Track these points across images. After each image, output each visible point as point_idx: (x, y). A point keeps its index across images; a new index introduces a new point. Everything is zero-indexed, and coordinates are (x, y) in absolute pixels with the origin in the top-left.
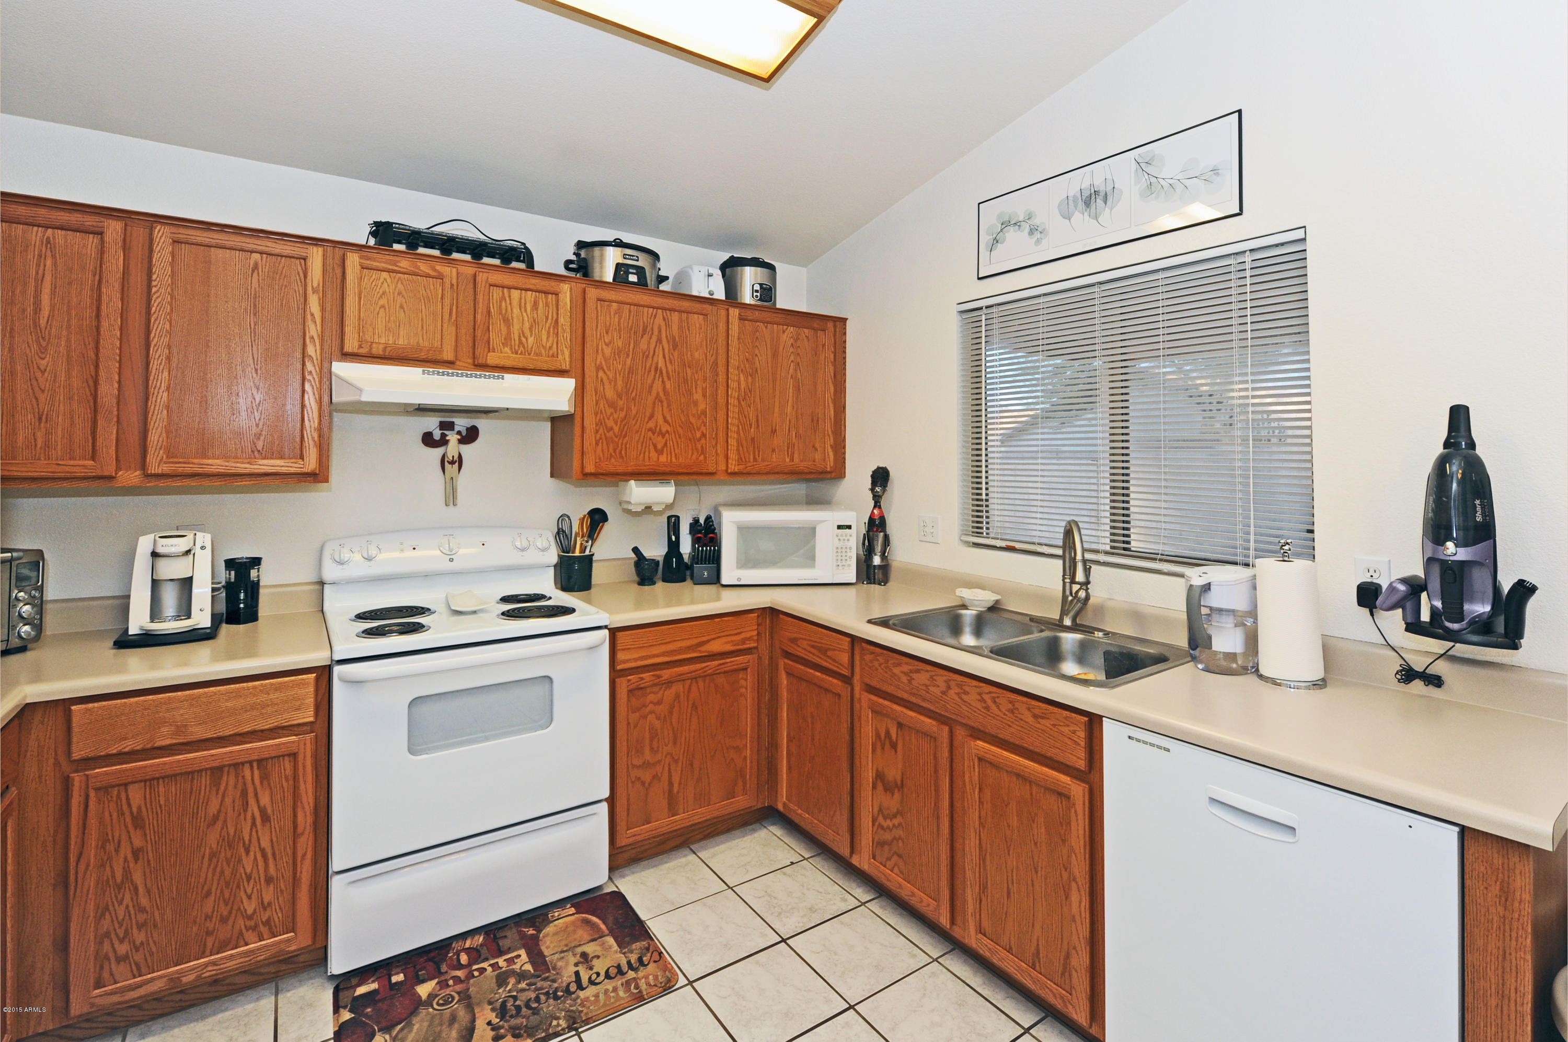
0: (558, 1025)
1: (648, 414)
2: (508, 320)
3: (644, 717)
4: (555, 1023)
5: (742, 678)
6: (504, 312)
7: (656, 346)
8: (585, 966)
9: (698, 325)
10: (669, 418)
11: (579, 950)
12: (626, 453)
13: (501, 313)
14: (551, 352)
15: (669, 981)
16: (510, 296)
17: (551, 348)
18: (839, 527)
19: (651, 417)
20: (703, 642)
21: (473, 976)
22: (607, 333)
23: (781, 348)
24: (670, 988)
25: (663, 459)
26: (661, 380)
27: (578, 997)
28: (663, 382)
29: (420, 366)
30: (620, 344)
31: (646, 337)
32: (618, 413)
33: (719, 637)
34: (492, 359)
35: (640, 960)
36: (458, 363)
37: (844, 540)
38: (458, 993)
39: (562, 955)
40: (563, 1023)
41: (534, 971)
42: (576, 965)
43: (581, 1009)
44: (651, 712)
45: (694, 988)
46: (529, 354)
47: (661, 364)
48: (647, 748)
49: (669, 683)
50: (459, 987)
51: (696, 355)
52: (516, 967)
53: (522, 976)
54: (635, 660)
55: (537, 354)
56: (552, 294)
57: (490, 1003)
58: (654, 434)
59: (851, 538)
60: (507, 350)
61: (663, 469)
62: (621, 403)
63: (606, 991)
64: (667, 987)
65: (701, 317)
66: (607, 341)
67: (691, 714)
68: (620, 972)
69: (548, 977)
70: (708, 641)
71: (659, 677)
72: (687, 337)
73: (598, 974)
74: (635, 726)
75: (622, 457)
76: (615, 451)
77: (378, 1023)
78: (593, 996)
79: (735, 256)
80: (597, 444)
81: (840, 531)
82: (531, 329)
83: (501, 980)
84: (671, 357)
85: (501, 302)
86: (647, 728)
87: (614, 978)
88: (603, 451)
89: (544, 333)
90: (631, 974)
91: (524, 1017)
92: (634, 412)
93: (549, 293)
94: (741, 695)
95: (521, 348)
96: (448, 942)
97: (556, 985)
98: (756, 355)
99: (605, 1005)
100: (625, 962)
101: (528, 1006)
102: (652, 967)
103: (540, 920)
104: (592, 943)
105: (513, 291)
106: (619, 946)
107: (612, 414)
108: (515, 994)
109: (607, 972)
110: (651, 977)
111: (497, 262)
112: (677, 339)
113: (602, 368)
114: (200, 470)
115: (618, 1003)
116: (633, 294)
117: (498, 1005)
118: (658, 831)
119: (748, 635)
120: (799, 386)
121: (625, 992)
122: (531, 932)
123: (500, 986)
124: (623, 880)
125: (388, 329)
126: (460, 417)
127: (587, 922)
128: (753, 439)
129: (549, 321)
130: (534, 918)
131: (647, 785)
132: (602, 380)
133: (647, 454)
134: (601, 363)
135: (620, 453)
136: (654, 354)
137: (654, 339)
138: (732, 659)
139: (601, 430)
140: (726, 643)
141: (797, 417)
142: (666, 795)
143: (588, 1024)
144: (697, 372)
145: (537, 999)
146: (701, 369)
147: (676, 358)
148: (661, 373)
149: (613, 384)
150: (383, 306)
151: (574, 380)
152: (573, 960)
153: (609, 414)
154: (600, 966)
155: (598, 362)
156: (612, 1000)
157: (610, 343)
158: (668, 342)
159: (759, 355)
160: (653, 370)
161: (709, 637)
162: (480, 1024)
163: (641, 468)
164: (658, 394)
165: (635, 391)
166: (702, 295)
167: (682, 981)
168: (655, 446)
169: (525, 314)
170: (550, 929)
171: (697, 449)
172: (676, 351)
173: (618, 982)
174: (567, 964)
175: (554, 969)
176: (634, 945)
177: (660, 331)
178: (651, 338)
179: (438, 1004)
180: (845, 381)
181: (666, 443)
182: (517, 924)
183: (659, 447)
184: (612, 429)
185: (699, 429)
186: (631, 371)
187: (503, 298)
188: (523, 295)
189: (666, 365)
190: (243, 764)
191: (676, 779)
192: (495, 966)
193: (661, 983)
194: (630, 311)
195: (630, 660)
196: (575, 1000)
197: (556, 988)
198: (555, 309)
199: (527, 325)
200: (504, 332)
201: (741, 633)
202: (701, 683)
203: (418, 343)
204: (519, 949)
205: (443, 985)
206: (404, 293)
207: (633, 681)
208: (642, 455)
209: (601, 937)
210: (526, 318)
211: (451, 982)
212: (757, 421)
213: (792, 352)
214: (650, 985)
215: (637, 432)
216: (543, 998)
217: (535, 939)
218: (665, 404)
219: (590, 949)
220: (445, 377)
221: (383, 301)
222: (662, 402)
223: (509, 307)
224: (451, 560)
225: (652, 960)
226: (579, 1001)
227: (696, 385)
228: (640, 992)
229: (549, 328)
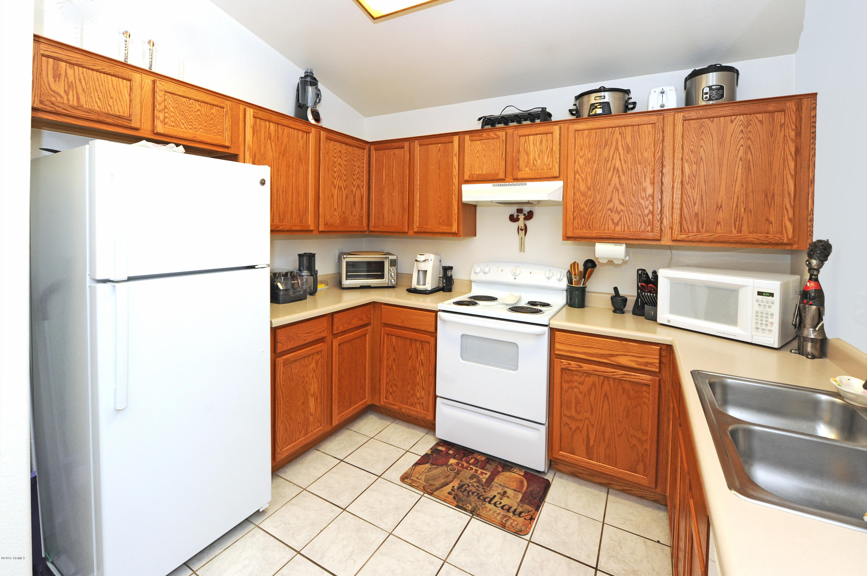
0: (468, 507)
1: (608, 199)
2: (528, 153)
3: (572, 388)
4: (468, 505)
5: (646, 391)
6: (526, 149)
7: (614, 153)
8: (500, 496)
9: (647, 133)
10: (623, 201)
11: (506, 489)
12: (592, 226)
13: (525, 150)
14: (549, 168)
15: (521, 531)
16: (529, 140)
17: (549, 164)
18: (760, 293)
19: (611, 201)
20: (613, 354)
21: (467, 469)
22: (581, 150)
23: (729, 135)
24: (518, 534)
25: (618, 228)
26: (617, 175)
27: (485, 504)
28: (619, 177)
29: (491, 183)
30: (589, 155)
31: (607, 148)
32: (588, 199)
33: (625, 355)
34: (520, 175)
35: (521, 513)
36: (507, 179)
37: (765, 306)
38: (458, 470)
39: (499, 486)
40: (470, 508)
41: (484, 483)
42: (498, 493)
43: (480, 509)
44: (577, 387)
45: (528, 544)
46: (538, 170)
47: (618, 165)
48: (573, 409)
49: (588, 374)
50: (460, 469)
51: (646, 155)
52: (481, 477)
53: (479, 481)
54: (566, 351)
55: (542, 170)
56: (550, 133)
57: (461, 481)
58: (612, 212)
59: (773, 306)
60: (527, 169)
61: (617, 236)
62: (589, 193)
63: (495, 511)
64: (518, 533)
65: (650, 126)
66: (581, 155)
67: (604, 400)
68: (508, 510)
69: (485, 489)
70: (617, 355)
71: (581, 367)
72: (638, 143)
73: (501, 503)
74: (566, 392)
75: (590, 228)
76: (585, 224)
77: (432, 461)
78: (489, 509)
79: (697, 69)
80: (574, 219)
81: (760, 297)
82: (539, 156)
83: (472, 477)
84: (626, 159)
85: (524, 144)
86: (574, 397)
87: (503, 510)
88: (578, 223)
89: (546, 156)
90: (511, 515)
91: (463, 494)
92: (598, 198)
93: (548, 134)
94: (644, 403)
95: (534, 167)
96: (473, 451)
97: (484, 494)
98: (701, 146)
99: (489, 516)
100: (515, 508)
101: (468, 493)
102: (521, 520)
103: (508, 468)
104: (513, 491)
105: (530, 136)
106: (521, 501)
107: (584, 201)
108: (470, 485)
109: (504, 505)
110: (516, 523)
111: (528, 122)
112: (630, 145)
113: (578, 172)
114: (426, 231)
115: (493, 520)
116: (597, 122)
117: (462, 484)
118: (579, 462)
119: (651, 361)
120: (749, 166)
121: (501, 518)
122: (500, 470)
123: (470, 478)
124: (559, 479)
125: (479, 167)
126: (527, 206)
127: (522, 482)
128: (697, 215)
129: (548, 149)
130: (507, 465)
131: (573, 430)
132: (578, 180)
133: (607, 226)
134: (577, 169)
135: (589, 224)
136: (613, 158)
137: (613, 148)
138: (636, 374)
139: (577, 211)
140: (632, 361)
141: (747, 195)
142: (585, 443)
143: (478, 517)
144: (646, 167)
145: (473, 493)
146: (649, 164)
147: (629, 159)
148: (618, 171)
149: (585, 181)
150: (478, 157)
151: (562, 182)
152: (500, 490)
153: (582, 200)
154: (505, 501)
155: (576, 169)
156: (493, 517)
157: (583, 156)
158: (623, 149)
159: (704, 146)
160: (612, 169)
161: (618, 353)
162: (451, 485)
163: (602, 235)
164: (615, 184)
165: (599, 184)
166: (655, 109)
167: (528, 537)
168: (613, 220)
169: (536, 148)
170: (507, 474)
171: (644, 222)
172: (630, 154)
173: (503, 513)
174: (496, 490)
175: (490, 488)
176: (526, 505)
177: (617, 142)
178: (610, 148)
179: (450, 469)
180: (814, 155)
181: (620, 219)
182: (500, 463)
183: (616, 221)
184: (584, 210)
185: (646, 208)
186: (597, 172)
187: (526, 141)
188: (535, 138)
189: (621, 165)
190: (417, 340)
191: (592, 437)
192: (476, 471)
193: (516, 528)
194: (596, 133)
195: (563, 350)
196: (483, 504)
197: (483, 495)
198: (551, 142)
199: (537, 154)
200: (526, 160)
201: (644, 357)
202: (612, 382)
203: (490, 172)
204: (488, 471)
205: (457, 464)
206: (485, 149)
207: (564, 363)
208: (603, 226)
209: (518, 492)
210: (536, 150)
211: (460, 465)
212: (702, 199)
213: (742, 138)
214: (511, 525)
215: (600, 211)
216: (476, 494)
217: (498, 473)
218: (620, 192)
219: (510, 492)
220: (501, 186)
221: (478, 155)
222: (618, 190)
223: (528, 147)
224: (515, 279)
225: (525, 517)
226: (484, 506)
227: (645, 176)
228: (505, 524)
229: (548, 153)
